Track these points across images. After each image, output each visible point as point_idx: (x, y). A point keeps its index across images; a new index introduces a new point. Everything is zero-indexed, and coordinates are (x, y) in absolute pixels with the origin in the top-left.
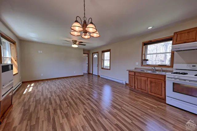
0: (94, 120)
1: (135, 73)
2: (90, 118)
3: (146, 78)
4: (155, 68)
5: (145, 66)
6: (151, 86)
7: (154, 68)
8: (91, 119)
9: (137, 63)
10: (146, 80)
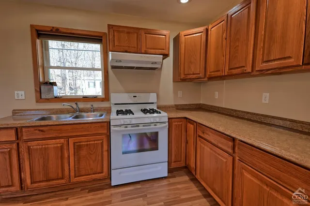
1: (17, 130)
3: (62, 140)
4: (77, 106)
5: (48, 100)
6: (78, 160)
7: (75, 106)
9: (20, 94)
10: (62, 147)
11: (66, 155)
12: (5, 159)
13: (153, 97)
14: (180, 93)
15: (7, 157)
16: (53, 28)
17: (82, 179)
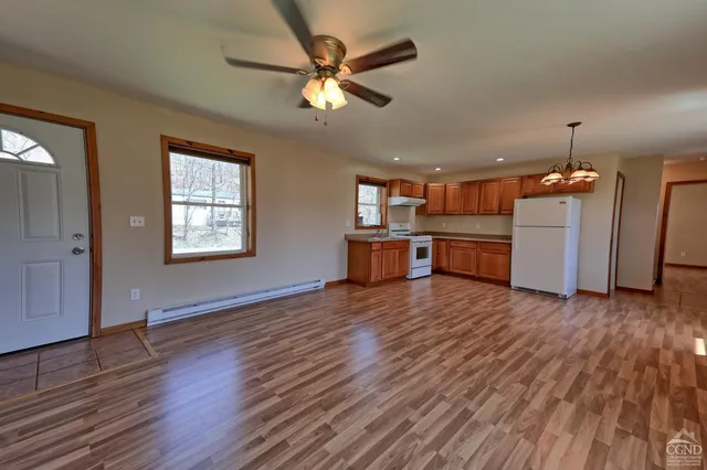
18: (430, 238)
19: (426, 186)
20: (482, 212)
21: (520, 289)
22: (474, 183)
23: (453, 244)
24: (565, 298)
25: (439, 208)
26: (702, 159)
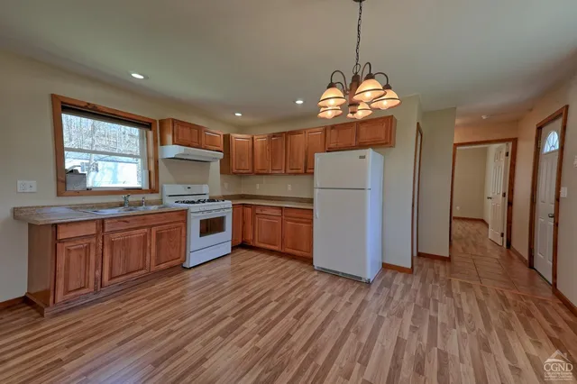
0: (310, 359)
2: (309, 371)
3: (146, 230)
4: (126, 199)
6: (158, 248)
8: (311, 367)
9: (28, 185)
10: (145, 237)
11: (148, 245)
12: (81, 257)
13: (205, 189)
14: (226, 185)
15: (83, 254)
16: (89, 104)
17: (162, 266)
18: (228, 203)
19: (227, 138)
20: (289, 171)
21: (323, 271)
22: (280, 134)
23: (258, 211)
24: (368, 283)
25: (246, 166)
26: (484, 117)
